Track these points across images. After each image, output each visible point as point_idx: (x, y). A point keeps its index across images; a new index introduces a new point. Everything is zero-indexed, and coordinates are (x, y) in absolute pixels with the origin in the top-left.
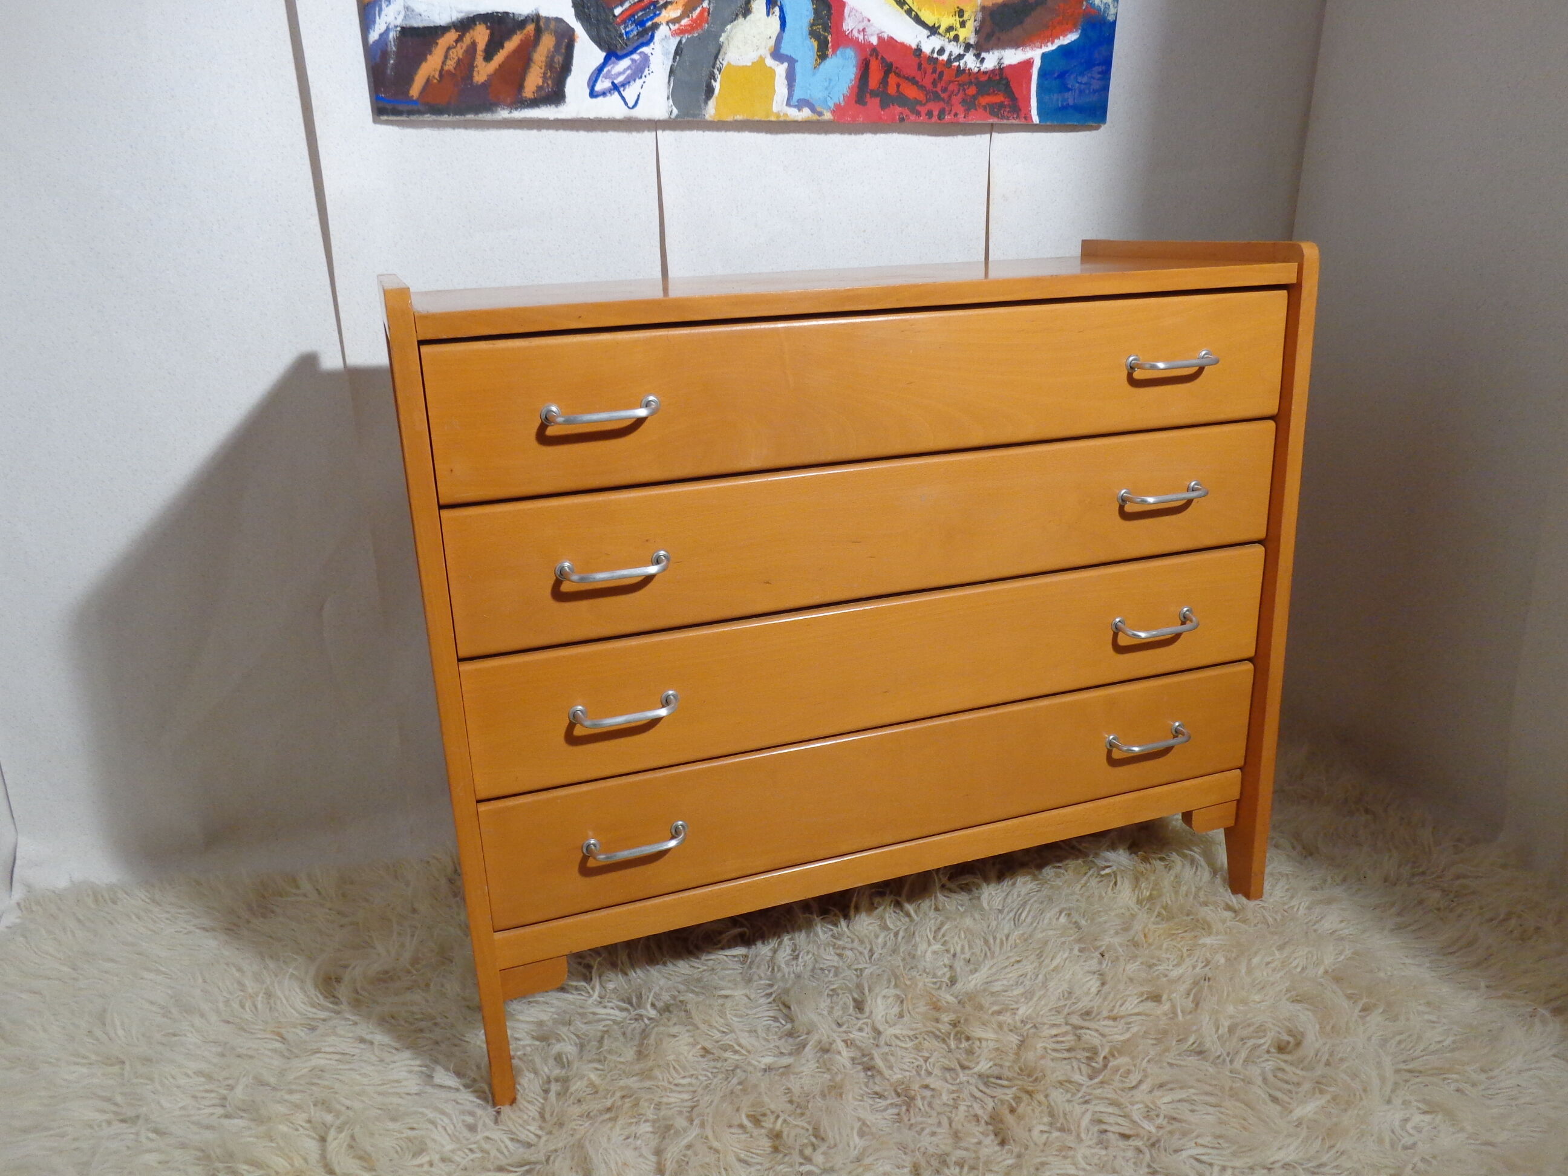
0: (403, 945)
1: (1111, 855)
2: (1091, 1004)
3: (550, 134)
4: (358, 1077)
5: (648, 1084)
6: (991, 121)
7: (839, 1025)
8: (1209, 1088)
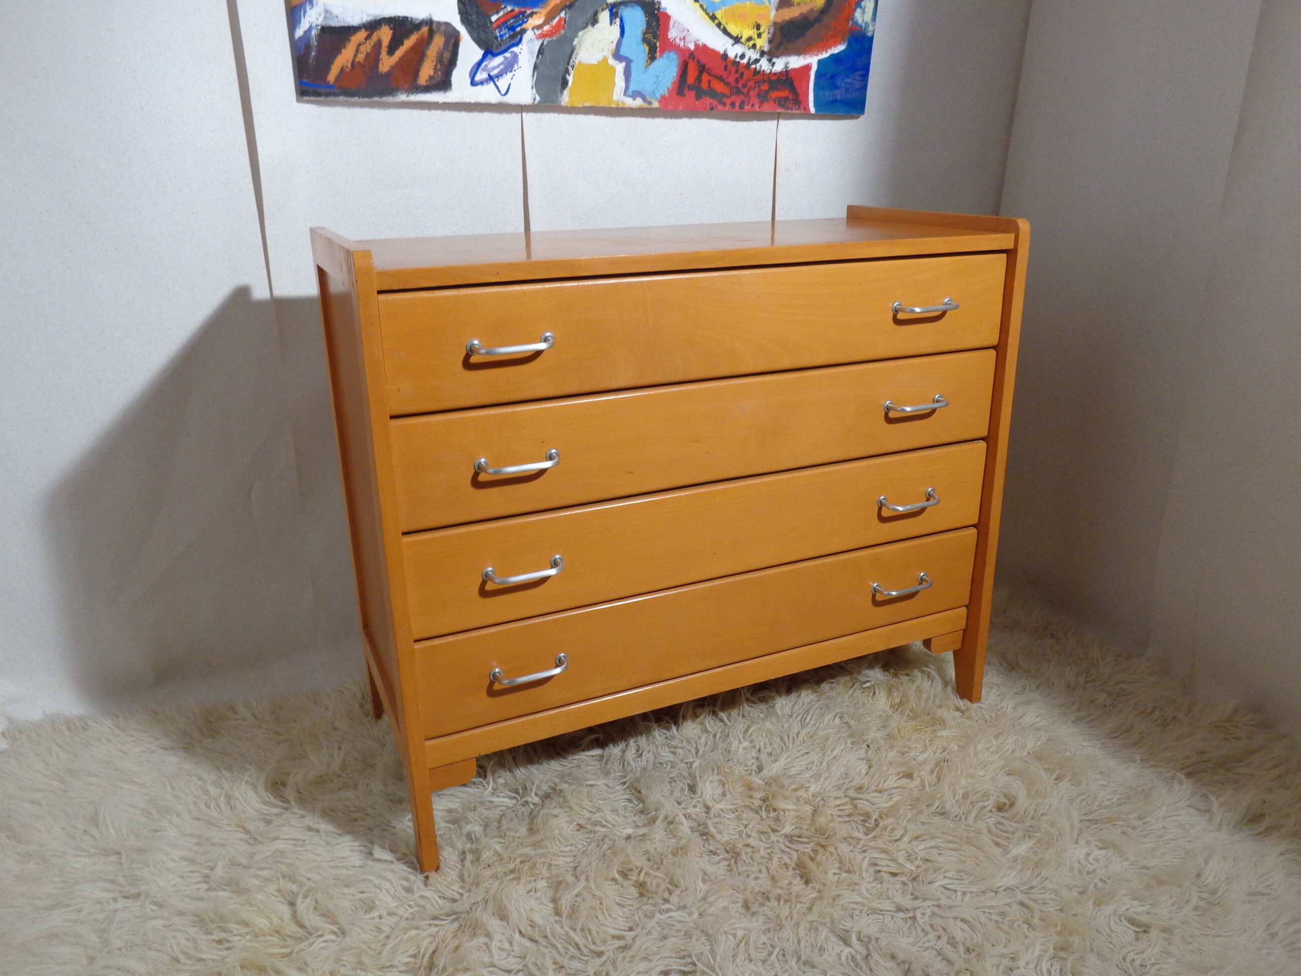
0: (332, 757)
1: (870, 672)
2: (863, 781)
3: (439, 113)
4: (313, 856)
5: (541, 851)
6: (779, 111)
7: (679, 803)
8: (951, 838)
